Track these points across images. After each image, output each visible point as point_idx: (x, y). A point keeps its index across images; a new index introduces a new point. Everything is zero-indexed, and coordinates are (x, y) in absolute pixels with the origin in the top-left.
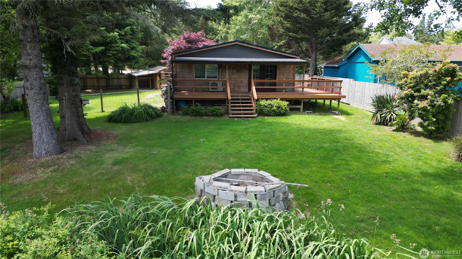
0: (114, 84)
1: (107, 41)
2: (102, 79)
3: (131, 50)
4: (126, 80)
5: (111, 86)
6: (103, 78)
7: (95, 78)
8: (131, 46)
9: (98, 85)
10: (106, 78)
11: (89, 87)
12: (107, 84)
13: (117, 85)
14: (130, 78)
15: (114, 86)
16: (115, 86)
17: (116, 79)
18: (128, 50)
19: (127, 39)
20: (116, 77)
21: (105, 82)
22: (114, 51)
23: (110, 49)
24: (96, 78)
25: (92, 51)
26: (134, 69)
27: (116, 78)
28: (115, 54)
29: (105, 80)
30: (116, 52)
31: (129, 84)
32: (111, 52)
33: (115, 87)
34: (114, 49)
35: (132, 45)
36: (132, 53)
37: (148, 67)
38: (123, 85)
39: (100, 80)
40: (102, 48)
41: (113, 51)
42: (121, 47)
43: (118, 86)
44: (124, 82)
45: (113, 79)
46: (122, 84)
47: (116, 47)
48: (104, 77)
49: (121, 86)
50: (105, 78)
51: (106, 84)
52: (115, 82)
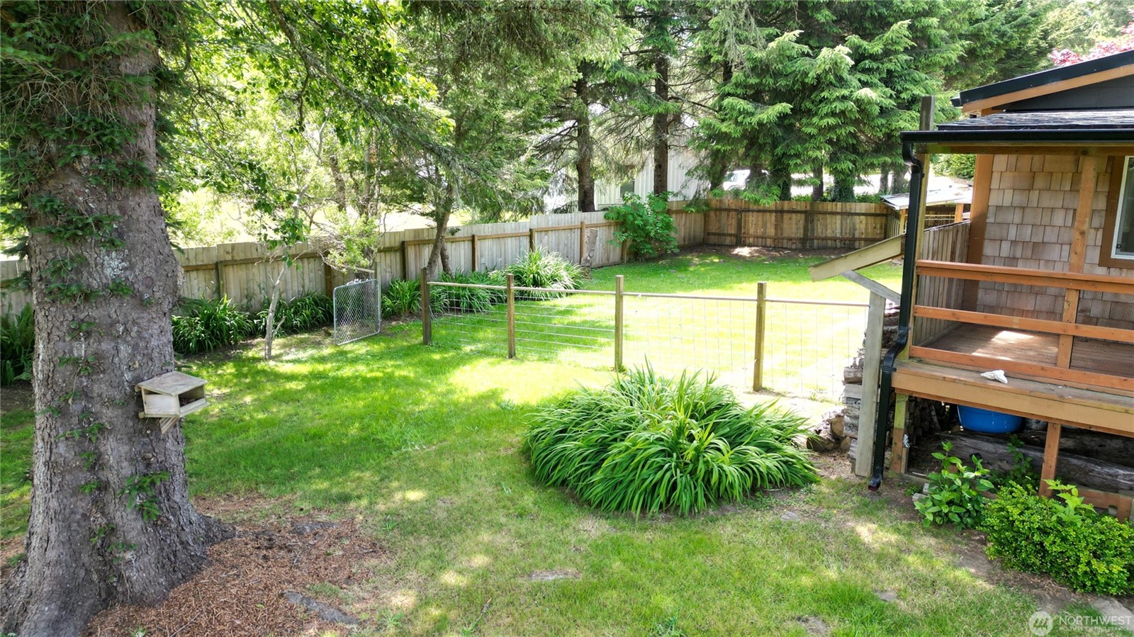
0: (829, 233)
1: (806, 80)
2: (794, 216)
3: (900, 111)
4: (871, 219)
5: (818, 239)
6: (797, 212)
7: (770, 211)
8: (903, 95)
9: (776, 234)
10: (805, 212)
11: (751, 240)
12: (806, 231)
13: (838, 235)
14: (886, 215)
15: (826, 239)
16: (831, 239)
17: (839, 217)
18: (884, 111)
19: (889, 72)
20: (839, 210)
21: (802, 226)
22: (827, 115)
23: (814, 109)
25: (748, 120)
27: (838, 213)
28: (831, 128)
29: (802, 217)
30: (832, 121)
32: (815, 120)
33: (830, 243)
34: (825, 109)
35: (907, 89)
36: (901, 122)
38: (859, 237)
39: (786, 216)
40: (784, 107)
41: (822, 118)
42: (858, 102)
43: (841, 240)
44: (863, 226)
46: (857, 235)
47: (834, 100)
48: (799, 208)
49: (853, 240)
50: (801, 212)
51: (802, 231)
52: (833, 227)
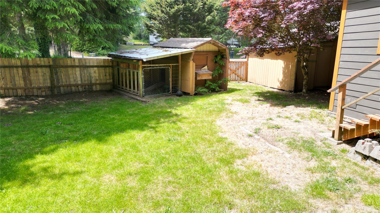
0: (72, 82)
2: (39, 70)
5: (63, 86)
6: (41, 67)
9: (26, 84)
10: (50, 66)
12: (52, 81)
13: (79, 82)
14: (112, 67)
15: (70, 86)
17: (78, 69)
21: (48, 77)
24: (22, 67)
26: (82, 51)
27: (77, 66)
29: (47, 71)
31: (111, 81)
33: (73, 89)
37: (101, 49)
38: (96, 84)
39: (32, 70)
43: (82, 86)
44: (97, 75)
45: (70, 69)
46: (93, 82)
48: (43, 64)
49: (91, 85)
51: (49, 81)
52: (74, 77)
